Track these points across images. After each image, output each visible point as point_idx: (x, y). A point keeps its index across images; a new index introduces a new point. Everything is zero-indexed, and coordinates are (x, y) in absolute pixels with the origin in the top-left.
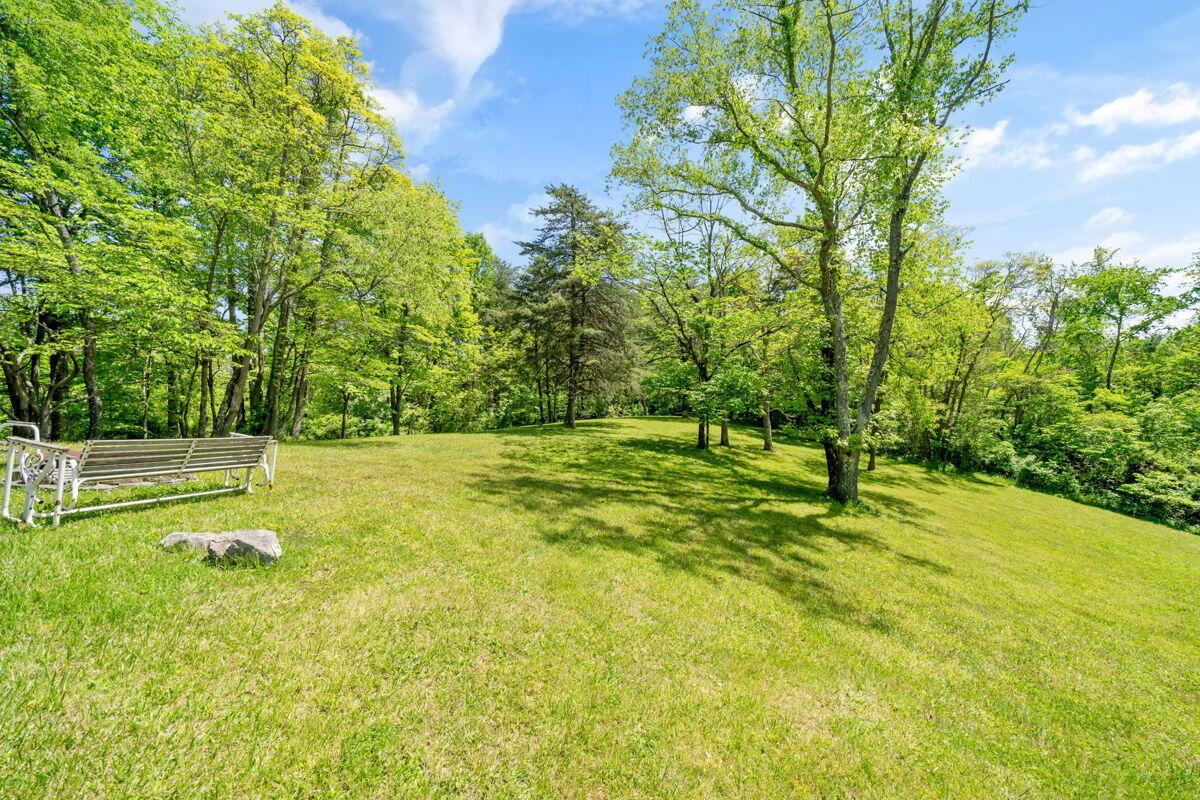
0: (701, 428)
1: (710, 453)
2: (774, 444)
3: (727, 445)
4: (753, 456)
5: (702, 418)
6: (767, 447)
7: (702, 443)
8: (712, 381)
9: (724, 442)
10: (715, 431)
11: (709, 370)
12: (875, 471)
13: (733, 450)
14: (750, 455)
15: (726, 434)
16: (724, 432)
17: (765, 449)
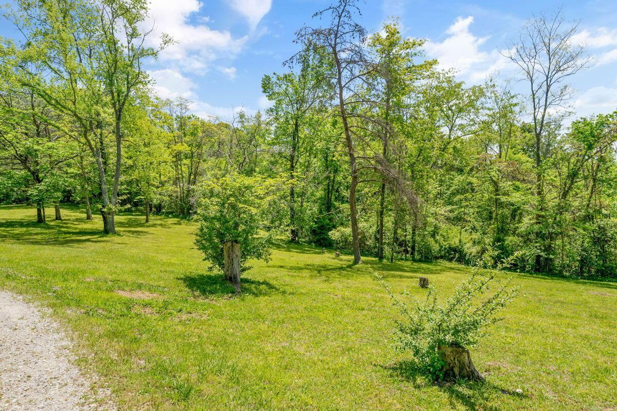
0: (39, 211)
1: (47, 224)
2: (93, 216)
3: (61, 219)
4: (78, 223)
5: (39, 204)
6: (89, 218)
7: (41, 220)
8: (43, 183)
9: (58, 218)
10: (50, 212)
11: (41, 175)
12: (149, 223)
13: (64, 221)
14: (75, 223)
15: (59, 212)
16: (57, 212)
17: (87, 219)
